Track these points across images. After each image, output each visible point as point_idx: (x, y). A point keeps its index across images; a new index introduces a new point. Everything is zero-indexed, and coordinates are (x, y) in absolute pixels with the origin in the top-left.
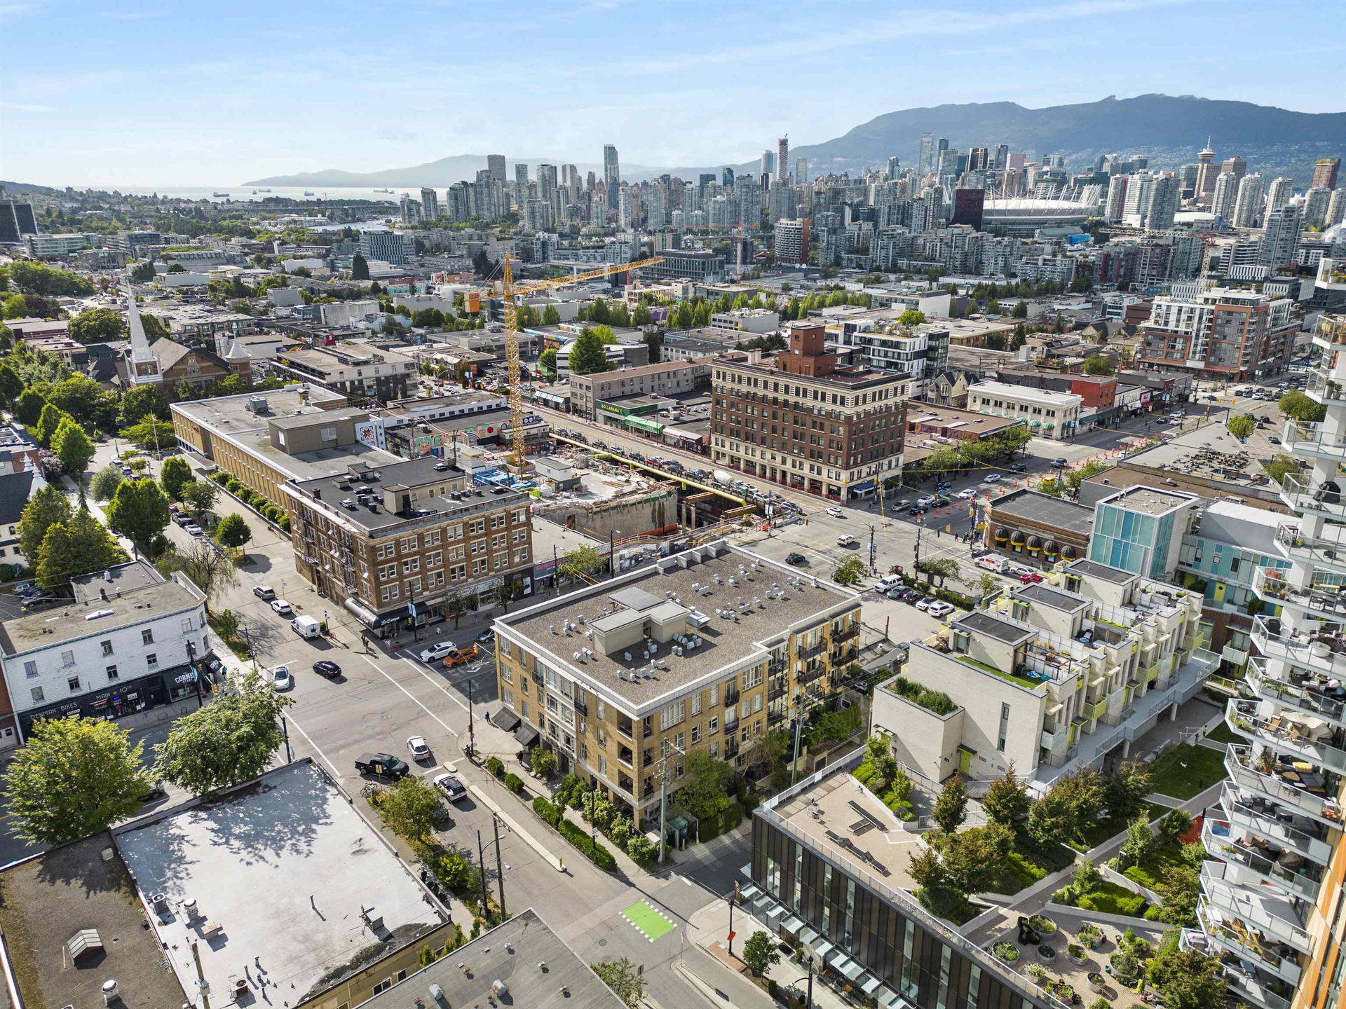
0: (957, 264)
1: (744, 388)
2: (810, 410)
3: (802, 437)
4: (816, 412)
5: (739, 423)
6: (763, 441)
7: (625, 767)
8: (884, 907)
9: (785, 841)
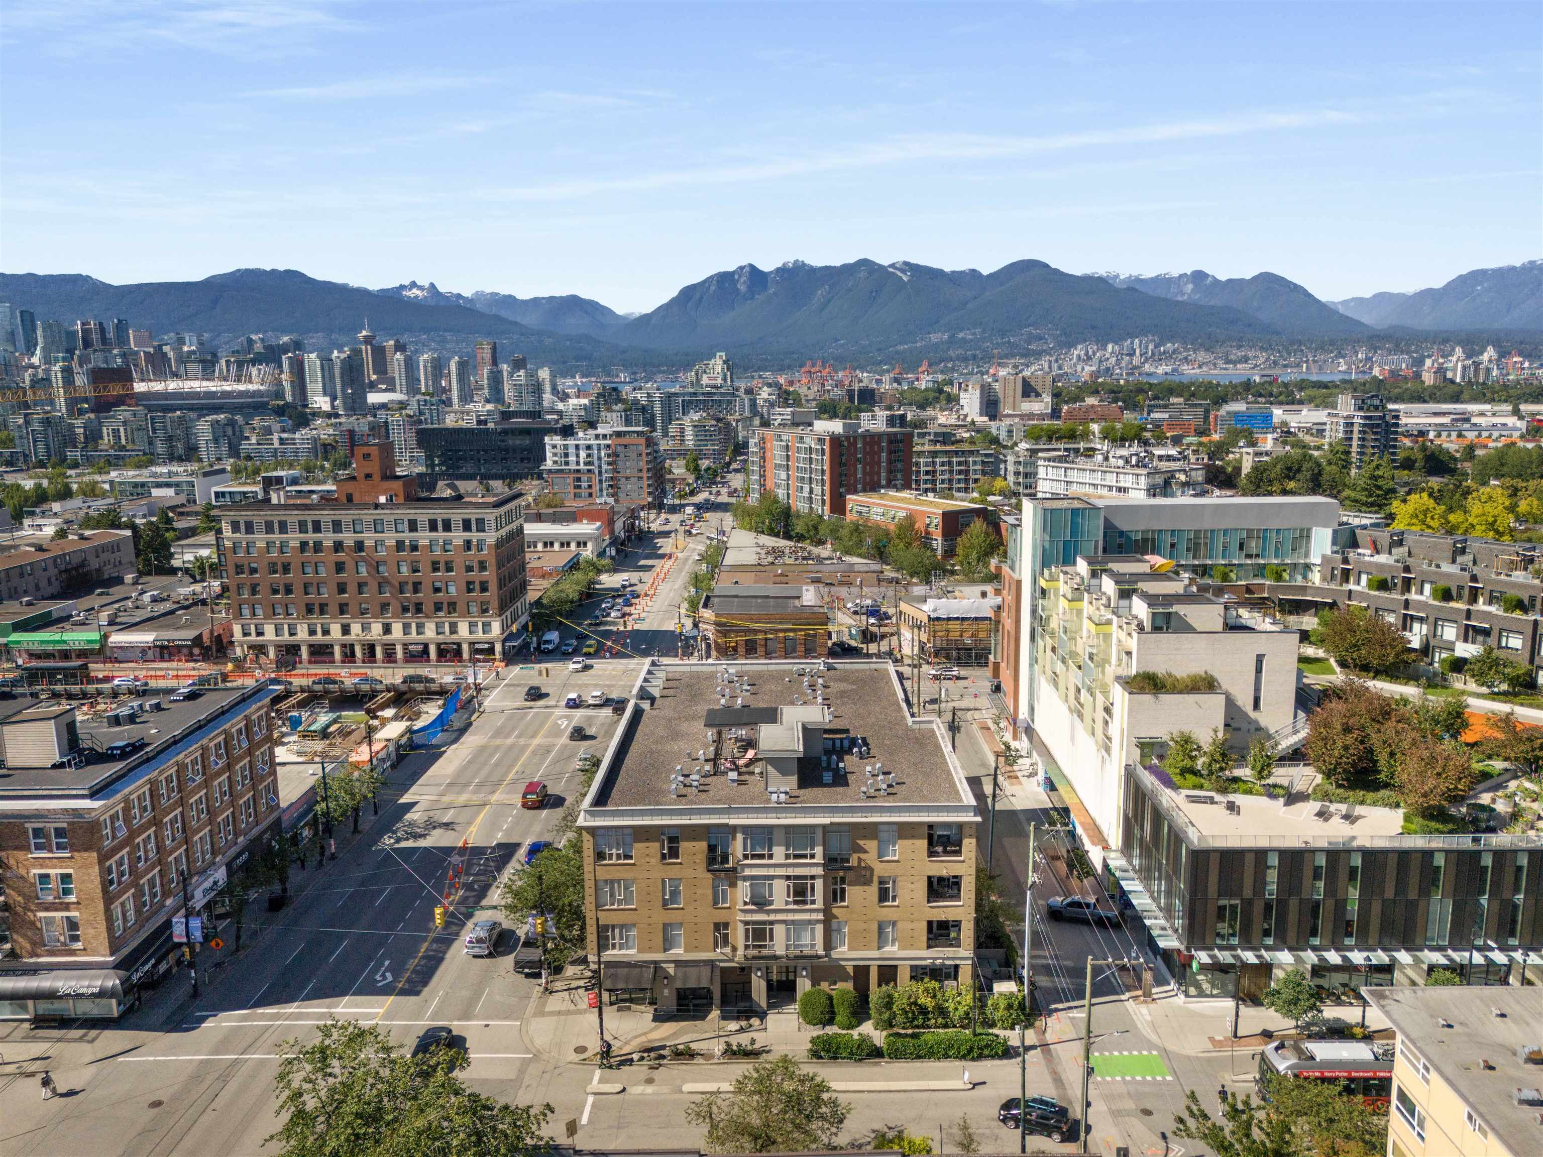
6: (343, 609)
7: (946, 910)
8: (1404, 855)
9: (1250, 859)
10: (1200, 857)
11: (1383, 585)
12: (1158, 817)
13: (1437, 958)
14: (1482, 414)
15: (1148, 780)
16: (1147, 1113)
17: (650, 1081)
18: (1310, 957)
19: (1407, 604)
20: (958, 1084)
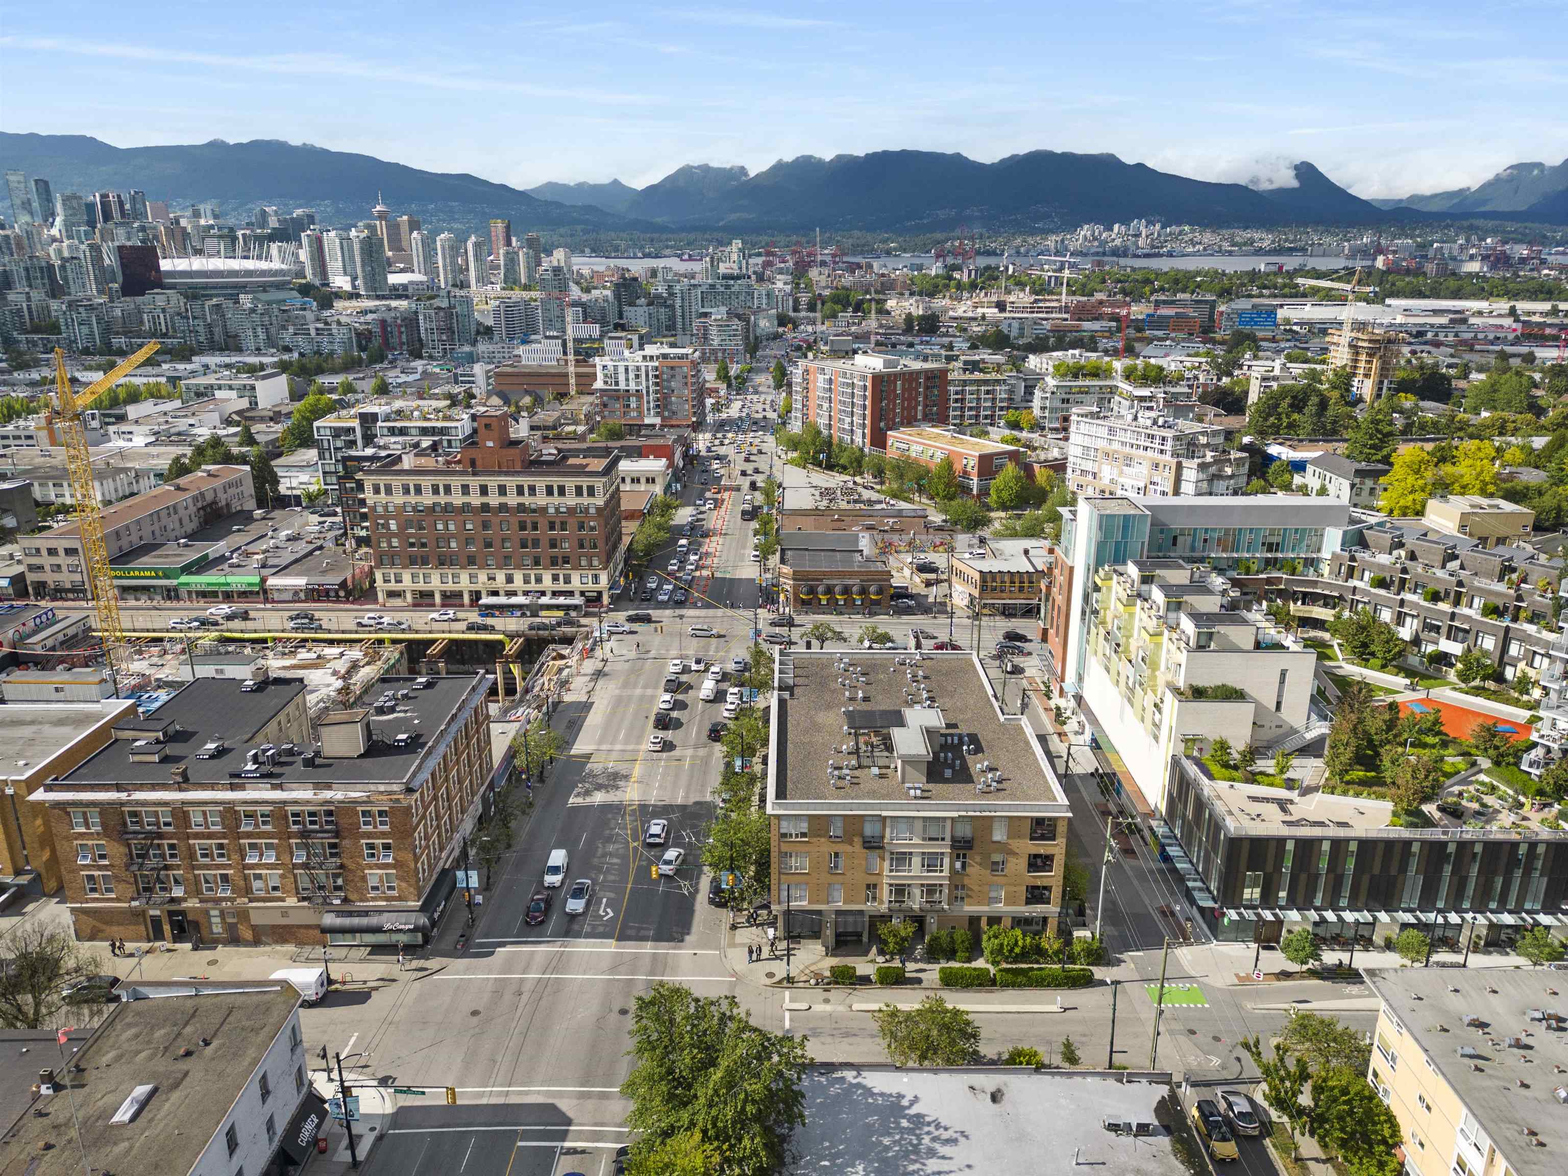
0: (201, 339)
1: (428, 499)
2: (543, 510)
3: (536, 543)
4: (551, 510)
5: (424, 545)
6: (471, 561)
7: (1041, 878)
8: (1389, 844)
9: (1273, 845)
10: (1235, 843)
11: (1381, 583)
12: (1200, 804)
13: (1408, 918)
14: (1480, 313)
15: (1192, 770)
16: (1193, 1032)
17: (827, 1001)
18: (1313, 915)
19: (1402, 603)
20: (1055, 1008)
